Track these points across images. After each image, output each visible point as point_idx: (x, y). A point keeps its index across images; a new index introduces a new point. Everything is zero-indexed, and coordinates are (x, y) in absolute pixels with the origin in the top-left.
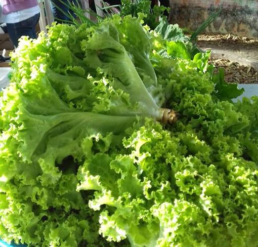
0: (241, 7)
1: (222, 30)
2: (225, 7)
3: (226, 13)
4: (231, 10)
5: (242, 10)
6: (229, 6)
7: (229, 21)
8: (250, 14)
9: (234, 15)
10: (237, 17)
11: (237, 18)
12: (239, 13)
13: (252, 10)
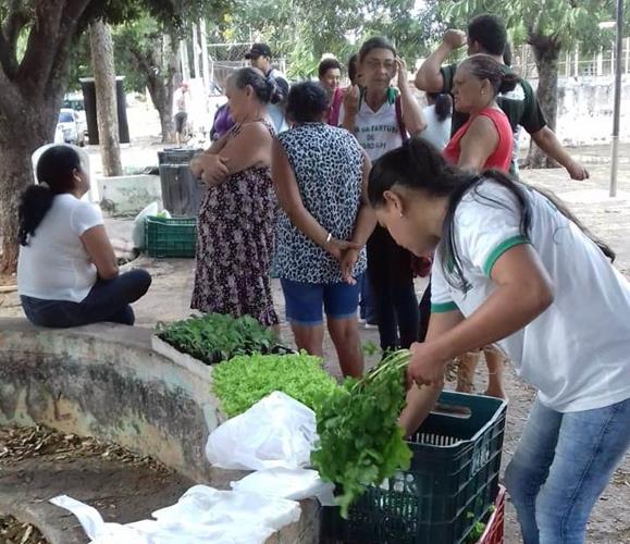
0: (53, 355)
1: (22, 417)
2: (18, 357)
3: (24, 372)
4: (34, 365)
5: (57, 364)
6: (26, 352)
7: (34, 393)
8: (75, 373)
9: (41, 377)
10: (48, 381)
11: (49, 386)
12: (52, 371)
13: (78, 363)
